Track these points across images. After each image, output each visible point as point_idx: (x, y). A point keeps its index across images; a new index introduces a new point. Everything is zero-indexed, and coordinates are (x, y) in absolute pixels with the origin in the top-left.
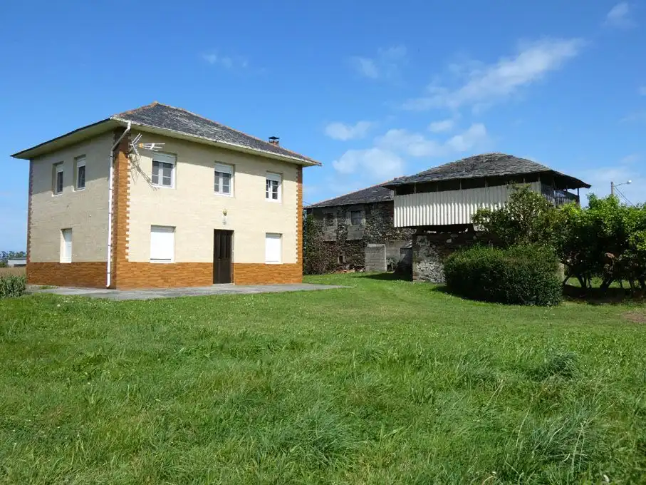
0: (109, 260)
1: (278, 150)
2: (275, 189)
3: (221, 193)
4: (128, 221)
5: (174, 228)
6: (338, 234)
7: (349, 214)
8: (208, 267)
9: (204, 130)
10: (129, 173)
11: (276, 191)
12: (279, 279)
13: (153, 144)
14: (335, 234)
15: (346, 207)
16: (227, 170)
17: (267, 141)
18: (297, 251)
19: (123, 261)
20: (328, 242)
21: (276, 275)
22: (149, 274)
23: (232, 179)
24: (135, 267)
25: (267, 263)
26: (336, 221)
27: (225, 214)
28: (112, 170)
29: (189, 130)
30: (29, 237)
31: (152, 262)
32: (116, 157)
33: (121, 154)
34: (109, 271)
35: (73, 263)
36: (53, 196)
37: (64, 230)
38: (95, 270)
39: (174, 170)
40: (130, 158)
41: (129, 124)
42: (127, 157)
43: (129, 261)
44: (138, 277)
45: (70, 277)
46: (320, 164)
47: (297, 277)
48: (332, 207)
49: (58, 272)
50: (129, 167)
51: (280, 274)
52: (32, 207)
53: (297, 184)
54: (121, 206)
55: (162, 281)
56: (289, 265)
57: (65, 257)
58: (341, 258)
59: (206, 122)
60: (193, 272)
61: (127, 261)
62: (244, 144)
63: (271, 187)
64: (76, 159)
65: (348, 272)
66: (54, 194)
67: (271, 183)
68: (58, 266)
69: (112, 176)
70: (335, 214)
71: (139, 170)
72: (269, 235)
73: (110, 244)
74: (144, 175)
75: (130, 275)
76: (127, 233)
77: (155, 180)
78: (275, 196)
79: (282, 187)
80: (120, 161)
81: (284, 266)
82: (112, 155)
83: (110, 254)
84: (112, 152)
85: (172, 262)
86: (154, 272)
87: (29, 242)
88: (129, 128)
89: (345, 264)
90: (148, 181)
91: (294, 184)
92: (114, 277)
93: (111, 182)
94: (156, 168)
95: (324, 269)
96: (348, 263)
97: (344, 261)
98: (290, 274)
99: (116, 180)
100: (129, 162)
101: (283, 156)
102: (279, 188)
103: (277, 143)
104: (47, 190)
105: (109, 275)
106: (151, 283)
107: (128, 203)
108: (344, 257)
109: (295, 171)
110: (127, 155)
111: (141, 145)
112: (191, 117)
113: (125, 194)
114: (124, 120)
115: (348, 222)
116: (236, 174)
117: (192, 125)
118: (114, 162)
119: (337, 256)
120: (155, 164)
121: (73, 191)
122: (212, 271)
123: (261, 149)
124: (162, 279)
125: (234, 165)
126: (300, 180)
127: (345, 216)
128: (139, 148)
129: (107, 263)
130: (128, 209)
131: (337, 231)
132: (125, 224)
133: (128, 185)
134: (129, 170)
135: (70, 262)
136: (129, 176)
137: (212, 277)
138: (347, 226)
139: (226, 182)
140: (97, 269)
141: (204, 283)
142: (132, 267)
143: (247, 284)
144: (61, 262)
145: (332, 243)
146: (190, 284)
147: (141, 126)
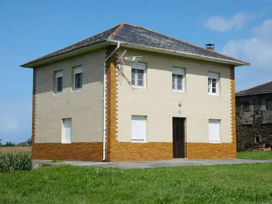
0: (105, 141)
1: (215, 55)
2: (214, 85)
3: (176, 90)
4: (117, 112)
5: (146, 117)
6: (254, 118)
7: (264, 101)
8: (169, 145)
9: (163, 42)
10: (117, 78)
11: (215, 87)
12: (219, 155)
13: (134, 57)
14: (252, 119)
15: (261, 96)
16: (180, 72)
17: (205, 47)
18: (232, 133)
19: (115, 142)
20: (246, 125)
21: (217, 152)
22: (131, 151)
23: (184, 79)
24: (122, 146)
25: (210, 142)
26: (252, 107)
27: (180, 106)
28: (105, 76)
29: (154, 45)
30: (34, 124)
31: (133, 142)
32: (108, 67)
33: (112, 65)
34: (104, 149)
35: (73, 143)
36: (54, 94)
37: (63, 120)
38: (92, 148)
39: (145, 74)
40: (118, 68)
41: (119, 44)
42: (115, 67)
43: (118, 141)
44: (124, 153)
45: (71, 154)
46: (248, 64)
47: (232, 153)
48: (248, 96)
49: (60, 150)
50: (117, 74)
51: (219, 151)
52: (36, 103)
53: (231, 80)
54: (112, 102)
55: (140, 156)
56: (227, 144)
57: (65, 140)
58: (258, 139)
59: (160, 36)
60: (160, 149)
61: (117, 141)
62: (193, 52)
63: (211, 83)
64: (74, 68)
65: (265, 150)
66: (55, 93)
67: (211, 80)
68: (60, 146)
69: (105, 81)
70: (251, 102)
71: (123, 75)
72: (211, 121)
73: (104, 129)
74: (126, 79)
75: (118, 151)
76: (117, 121)
77: (133, 83)
78: (214, 91)
79: (220, 83)
80: (111, 70)
81: (223, 145)
82: (105, 66)
83: (105, 136)
84: (105, 64)
85: (145, 142)
86: (134, 149)
87: (33, 128)
88: (119, 46)
89: (261, 143)
90: (129, 83)
91: (228, 81)
92: (108, 153)
93: (105, 85)
94: (133, 73)
95: (243, 147)
96: (264, 143)
97: (261, 141)
98: (227, 152)
99: (109, 84)
100: (117, 70)
101: (221, 59)
102: (217, 85)
103: (213, 48)
104: (49, 91)
105: (104, 152)
106: (132, 157)
107: (117, 100)
108: (260, 138)
109: (228, 71)
110: (115, 65)
111: (126, 58)
112: (150, 33)
113: (115, 93)
114: (115, 41)
115: (263, 108)
116: (187, 75)
117: (153, 39)
118: (106, 70)
119: (254, 137)
120: (133, 70)
121: (72, 91)
122: (172, 149)
123: (205, 55)
124: (139, 154)
125: (185, 68)
126: (232, 77)
127: (260, 104)
128: (124, 60)
129: (103, 143)
130: (117, 104)
131: (253, 116)
132: (115, 114)
133: (117, 87)
134: (117, 76)
135: (70, 143)
136: (117, 81)
137: (172, 153)
138: (262, 112)
139: (180, 82)
140: (94, 147)
141: (166, 158)
142: (120, 146)
143: (197, 159)
144: (62, 143)
145: (250, 126)
146: (157, 158)
147: (126, 44)
